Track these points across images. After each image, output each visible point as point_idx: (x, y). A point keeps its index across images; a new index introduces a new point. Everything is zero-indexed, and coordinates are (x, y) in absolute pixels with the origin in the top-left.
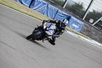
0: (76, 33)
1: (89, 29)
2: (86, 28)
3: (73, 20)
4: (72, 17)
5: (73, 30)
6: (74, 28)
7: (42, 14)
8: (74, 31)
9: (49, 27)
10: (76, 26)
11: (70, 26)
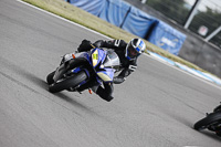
0: (170, 58)
1: (198, 49)
2: (191, 46)
3: (163, 29)
4: (161, 23)
5: (163, 51)
6: (165, 46)
7: (96, 17)
8: (167, 52)
9: (106, 60)
10: (169, 43)
11: (158, 43)
